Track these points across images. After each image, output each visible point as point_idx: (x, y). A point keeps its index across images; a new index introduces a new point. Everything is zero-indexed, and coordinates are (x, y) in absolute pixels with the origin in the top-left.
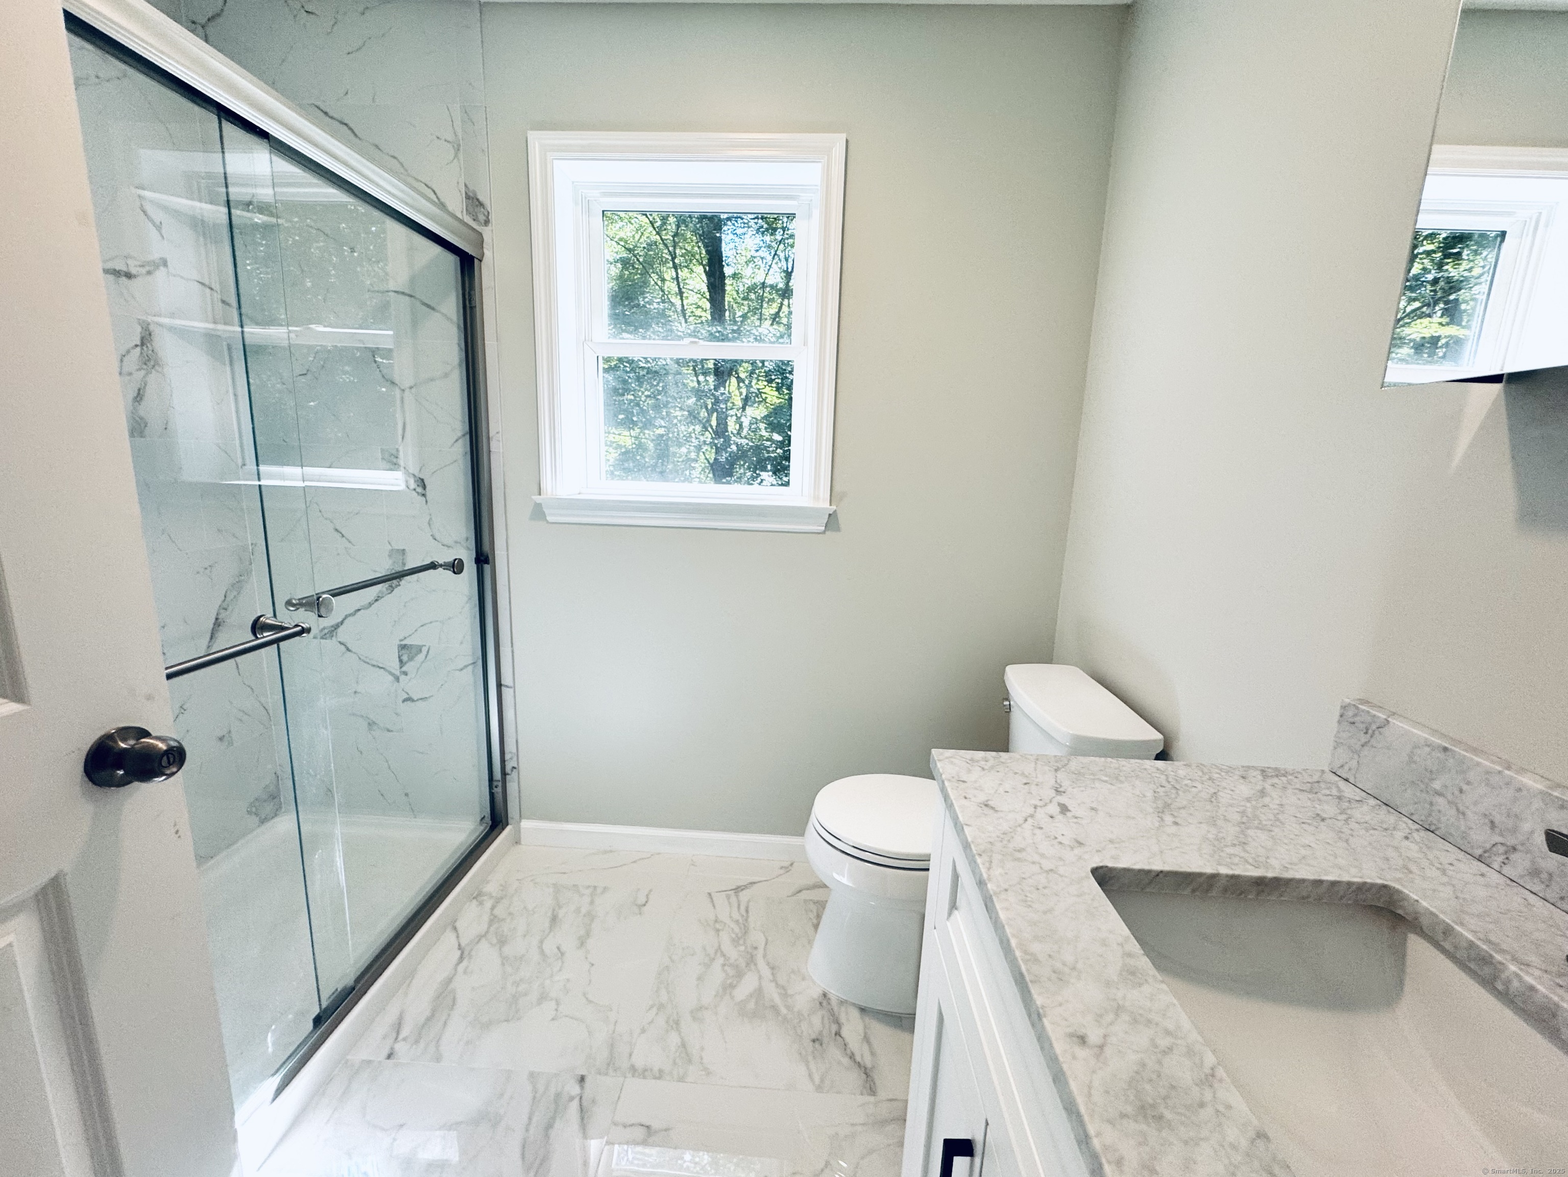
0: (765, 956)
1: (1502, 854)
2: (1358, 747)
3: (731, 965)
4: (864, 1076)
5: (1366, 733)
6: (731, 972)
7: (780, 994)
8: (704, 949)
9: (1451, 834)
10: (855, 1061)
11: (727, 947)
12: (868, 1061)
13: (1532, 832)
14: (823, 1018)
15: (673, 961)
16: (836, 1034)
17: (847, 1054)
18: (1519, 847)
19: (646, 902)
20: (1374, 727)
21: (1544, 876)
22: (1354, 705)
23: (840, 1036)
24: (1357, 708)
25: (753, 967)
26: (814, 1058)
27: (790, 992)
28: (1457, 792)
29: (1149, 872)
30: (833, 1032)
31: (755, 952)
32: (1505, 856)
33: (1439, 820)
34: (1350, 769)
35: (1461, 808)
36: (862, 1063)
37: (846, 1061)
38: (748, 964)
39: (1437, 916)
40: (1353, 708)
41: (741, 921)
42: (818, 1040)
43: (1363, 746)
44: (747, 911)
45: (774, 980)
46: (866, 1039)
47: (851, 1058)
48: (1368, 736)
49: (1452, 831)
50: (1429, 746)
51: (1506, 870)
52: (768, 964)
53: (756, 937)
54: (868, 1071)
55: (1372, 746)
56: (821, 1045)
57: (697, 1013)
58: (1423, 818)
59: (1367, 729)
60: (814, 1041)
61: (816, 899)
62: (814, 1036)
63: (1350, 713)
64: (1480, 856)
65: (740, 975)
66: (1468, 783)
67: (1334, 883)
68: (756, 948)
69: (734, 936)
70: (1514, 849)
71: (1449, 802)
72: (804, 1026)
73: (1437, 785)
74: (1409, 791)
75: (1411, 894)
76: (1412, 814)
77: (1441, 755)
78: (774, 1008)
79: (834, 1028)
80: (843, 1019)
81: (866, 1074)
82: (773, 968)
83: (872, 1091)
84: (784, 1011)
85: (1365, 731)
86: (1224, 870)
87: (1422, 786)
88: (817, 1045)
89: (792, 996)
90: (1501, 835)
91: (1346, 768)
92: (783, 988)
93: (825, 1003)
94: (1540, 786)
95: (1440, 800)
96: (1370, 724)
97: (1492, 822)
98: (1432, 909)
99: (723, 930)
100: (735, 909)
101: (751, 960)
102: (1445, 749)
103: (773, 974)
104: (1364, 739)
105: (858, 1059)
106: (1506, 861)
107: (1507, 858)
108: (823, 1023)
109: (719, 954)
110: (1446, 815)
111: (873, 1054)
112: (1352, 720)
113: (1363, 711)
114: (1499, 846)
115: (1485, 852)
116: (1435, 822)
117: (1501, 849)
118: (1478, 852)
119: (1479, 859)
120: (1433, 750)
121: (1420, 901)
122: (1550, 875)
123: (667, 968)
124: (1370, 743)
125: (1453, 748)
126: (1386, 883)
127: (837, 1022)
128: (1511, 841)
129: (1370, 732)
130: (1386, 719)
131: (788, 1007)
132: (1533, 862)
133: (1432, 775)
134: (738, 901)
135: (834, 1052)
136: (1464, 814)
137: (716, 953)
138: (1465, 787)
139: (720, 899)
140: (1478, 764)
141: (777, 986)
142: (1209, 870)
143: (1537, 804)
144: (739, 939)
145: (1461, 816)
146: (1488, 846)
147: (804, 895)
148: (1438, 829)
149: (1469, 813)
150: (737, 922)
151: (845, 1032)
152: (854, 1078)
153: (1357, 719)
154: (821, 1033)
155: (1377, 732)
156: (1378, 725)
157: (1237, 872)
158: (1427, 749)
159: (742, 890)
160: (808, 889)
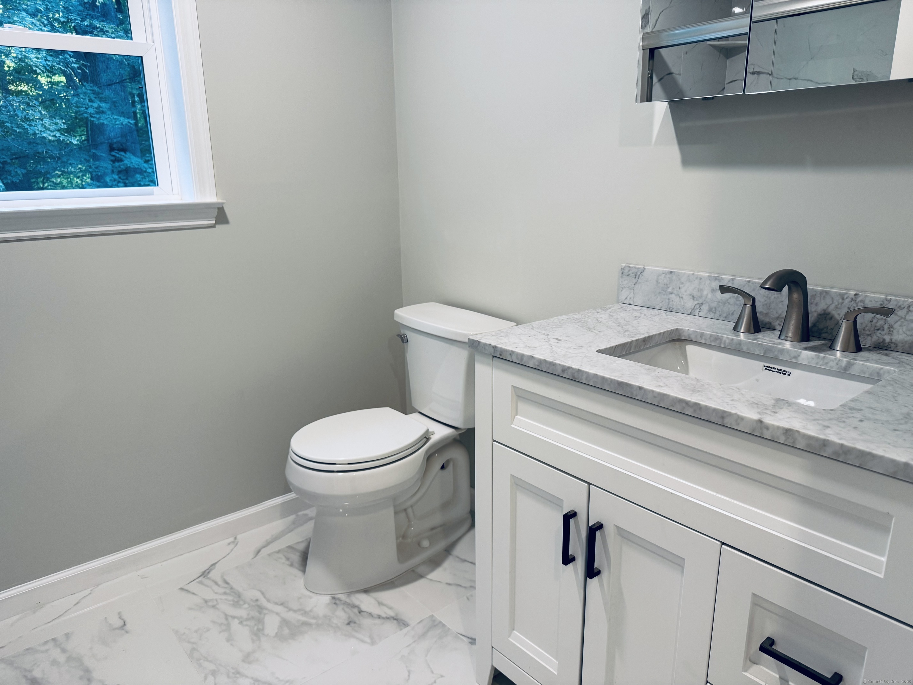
0: (268, 601)
1: (699, 308)
2: (633, 286)
3: (247, 620)
4: (395, 622)
5: (636, 278)
6: (252, 623)
7: (302, 614)
8: (214, 622)
9: (679, 309)
10: (383, 618)
11: (231, 611)
12: (391, 613)
13: (707, 294)
14: (343, 609)
15: (193, 643)
16: (360, 612)
17: (375, 618)
18: (704, 302)
19: (124, 622)
20: (639, 273)
21: (713, 310)
22: (628, 266)
23: (363, 611)
24: (629, 267)
25: (265, 611)
26: (356, 631)
27: (308, 609)
28: (678, 289)
29: (613, 347)
30: (357, 612)
31: (259, 603)
32: (700, 308)
33: (673, 305)
34: (630, 298)
35: (681, 296)
36: (388, 616)
37: (378, 621)
38: (260, 613)
39: (697, 331)
40: (627, 268)
41: (228, 591)
42: (350, 622)
43: (635, 284)
44: (227, 583)
45: (290, 609)
46: (380, 604)
47: (379, 618)
48: (637, 278)
49: (679, 307)
50: (664, 273)
51: (701, 314)
52: (276, 604)
53: (251, 594)
54: (395, 618)
55: (639, 283)
56: (355, 623)
57: (247, 658)
58: (666, 307)
59: (636, 275)
60: (348, 624)
61: (277, 549)
62: (346, 622)
63: (626, 271)
64: (691, 313)
65: (260, 621)
66: (682, 283)
67: (664, 333)
68: (257, 600)
69: (232, 603)
70: (702, 304)
71: (676, 295)
72: (335, 621)
73: (670, 290)
74: (659, 297)
75: (686, 328)
76: (661, 307)
77: (668, 276)
78: (304, 624)
79: (356, 610)
80: (357, 603)
81: (395, 619)
82: (282, 604)
83: (405, 625)
84: (313, 621)
85: (635, 277)
86: (634, 339)
87: (664, 293)
88: (352, 625)
89: (311, 611)
90: (697, 300)
91: (628, 298)
92: (299, 610)
93: (338, 602)
94: (707, 274)
95: (673, 296)
96: (637, 273)
97: (693, 296)
98: (695, 330)
99: (218, 604)
100: (215, 588)
101: (260, 609)
102: (671, 272)
103: (285, 607)
104: (634, 281)
105: (384, 615)
106: (700, 310)
107: (700, 309)
108: (345, 612)
109: (230, 619)
110: (675, 301)
111: (391, 608)
112: (628, 274)
113: (632, 267)
114: (697, 305)
115: (692, 310)
116: (671, 306)
117: (698, 306)
118: (689, 312)
119: (691, 314)
120: (666, 275)
121: (690, 329)
122: (715, 308)
123: (193, 649)
124: (638, 282)
125: (674, 271)
126: (677, 328)
127: (354, 606)
128: (700, 301)
129: (637, 276)
130: (644, 268)
131: (314, 618)
132: (709, 306)
133: (667, 286)
134: (213, 581)
135: (367, 622)
136: (682, 298)
137: (227, 619)
138: (681, 286)
139: (194, 587)
140: (685, 274)
141: (295, 611)
142: (629, 340)
143: (708, 282)
144: (238, 602)
145: (681, 299)
146: (693, 307)
147: (264, 552)
148: (673, 309)
149: (684, 297)
150: (225, 593)
151: (364, 607)
152: (389, 626)
153: (631, 272)
154: (349, 618)
155: (640, 276)
156: (640, 272)
157: (637, 338)
158: (664, 275)
159: (209, 573)
160: (264, 547)
